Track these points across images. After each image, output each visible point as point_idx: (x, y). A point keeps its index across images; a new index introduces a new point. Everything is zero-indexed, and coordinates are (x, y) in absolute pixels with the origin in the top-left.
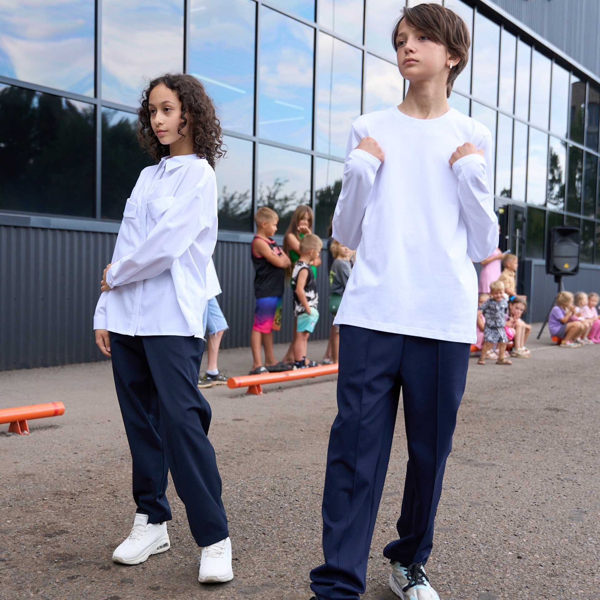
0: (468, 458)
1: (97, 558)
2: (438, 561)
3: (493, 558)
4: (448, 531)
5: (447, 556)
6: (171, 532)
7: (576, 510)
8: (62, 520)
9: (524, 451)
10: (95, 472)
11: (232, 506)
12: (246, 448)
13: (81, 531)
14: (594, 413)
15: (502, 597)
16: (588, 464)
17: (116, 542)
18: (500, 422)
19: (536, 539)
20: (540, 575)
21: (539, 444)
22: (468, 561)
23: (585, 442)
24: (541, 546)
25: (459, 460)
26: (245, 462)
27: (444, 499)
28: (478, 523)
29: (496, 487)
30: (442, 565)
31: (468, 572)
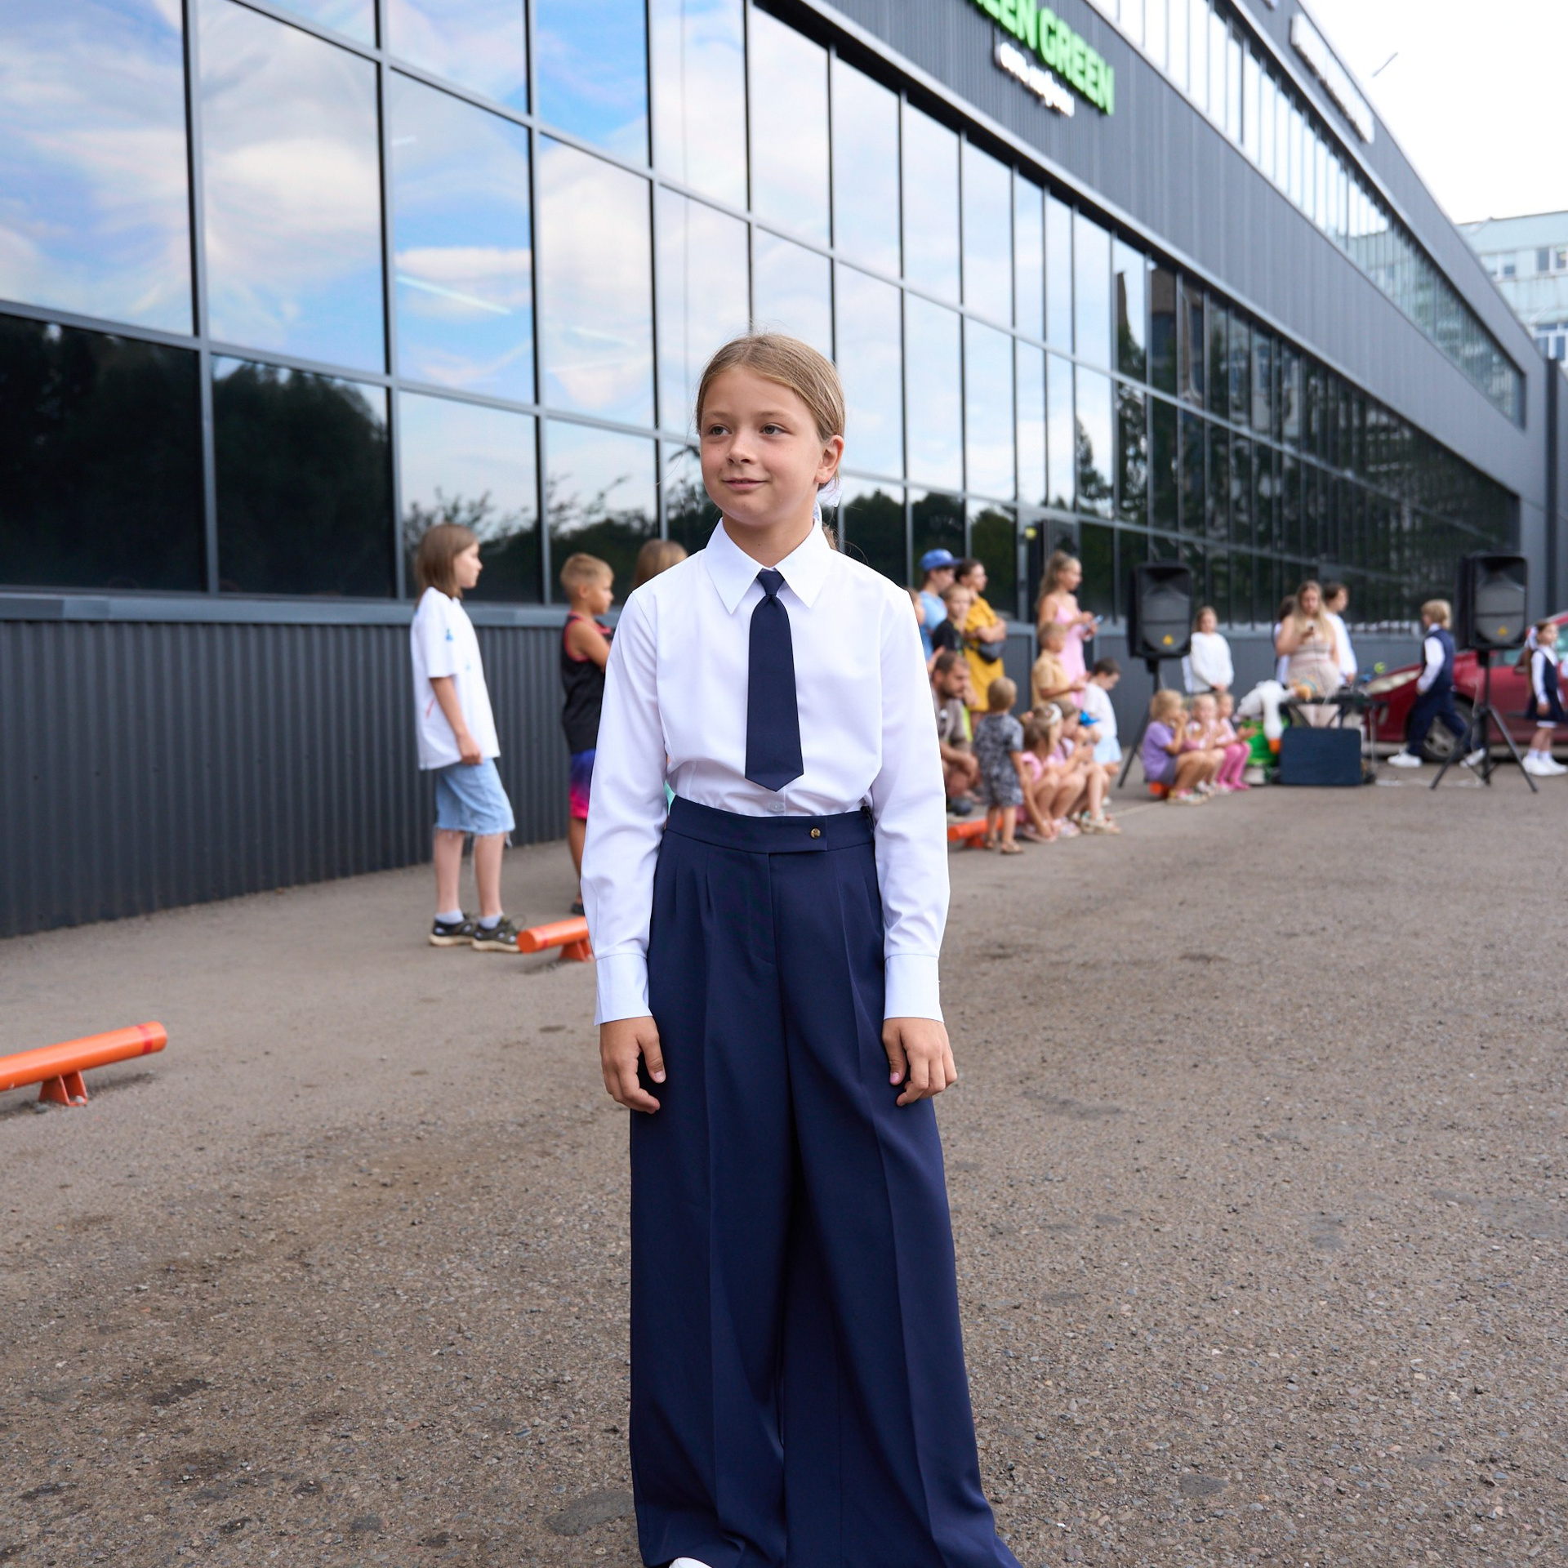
0: (1062, 1097)
1: (284, 1459)
2: (1068, 1391)
3: (1183, 1368)
4: (1068, 1301)
5: (1083, 1374)
6: (450, 1361)
7: (1321, 1217)
8: (189, 1348)
9: (1170, 1070)
10: (252, 1200)
11: (578, 1271)
12: (582, 1105)
13: (236, 1377)
14: (1282, 962)
15: (1233, 1480)
16: (1308, 1094)
17: (323, 1404)
18: (1100, 996)
19: (1259, 1307)
20: (1295, 1407)
21: (1195, 1048)
22: (1132, 1382)
23: (1284, 1036)
24: (1275, 1326)
25: (1041, 1103)
26: (585, 1143)
27: (1037, 1212)
28: (1125, 1272)
29: (1138, 1171)
30: (1079, 1400)
31: (1141, 1417)
